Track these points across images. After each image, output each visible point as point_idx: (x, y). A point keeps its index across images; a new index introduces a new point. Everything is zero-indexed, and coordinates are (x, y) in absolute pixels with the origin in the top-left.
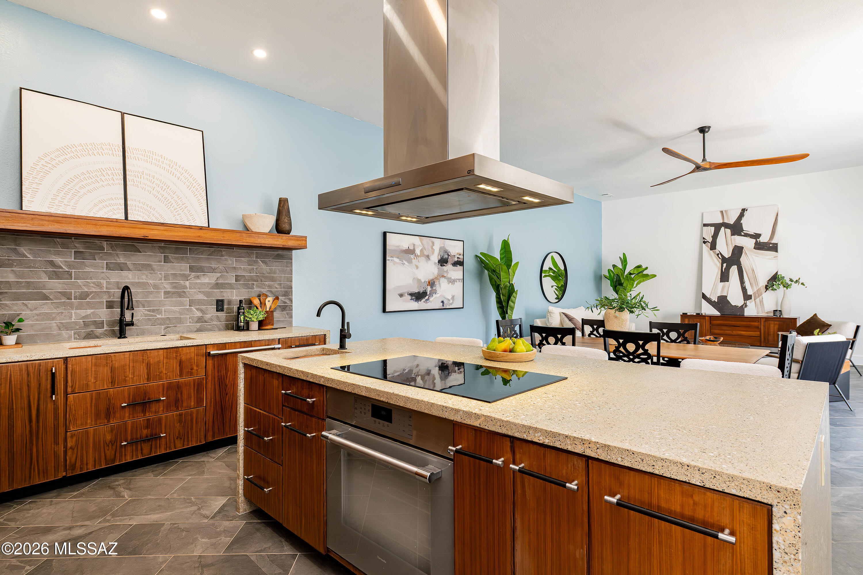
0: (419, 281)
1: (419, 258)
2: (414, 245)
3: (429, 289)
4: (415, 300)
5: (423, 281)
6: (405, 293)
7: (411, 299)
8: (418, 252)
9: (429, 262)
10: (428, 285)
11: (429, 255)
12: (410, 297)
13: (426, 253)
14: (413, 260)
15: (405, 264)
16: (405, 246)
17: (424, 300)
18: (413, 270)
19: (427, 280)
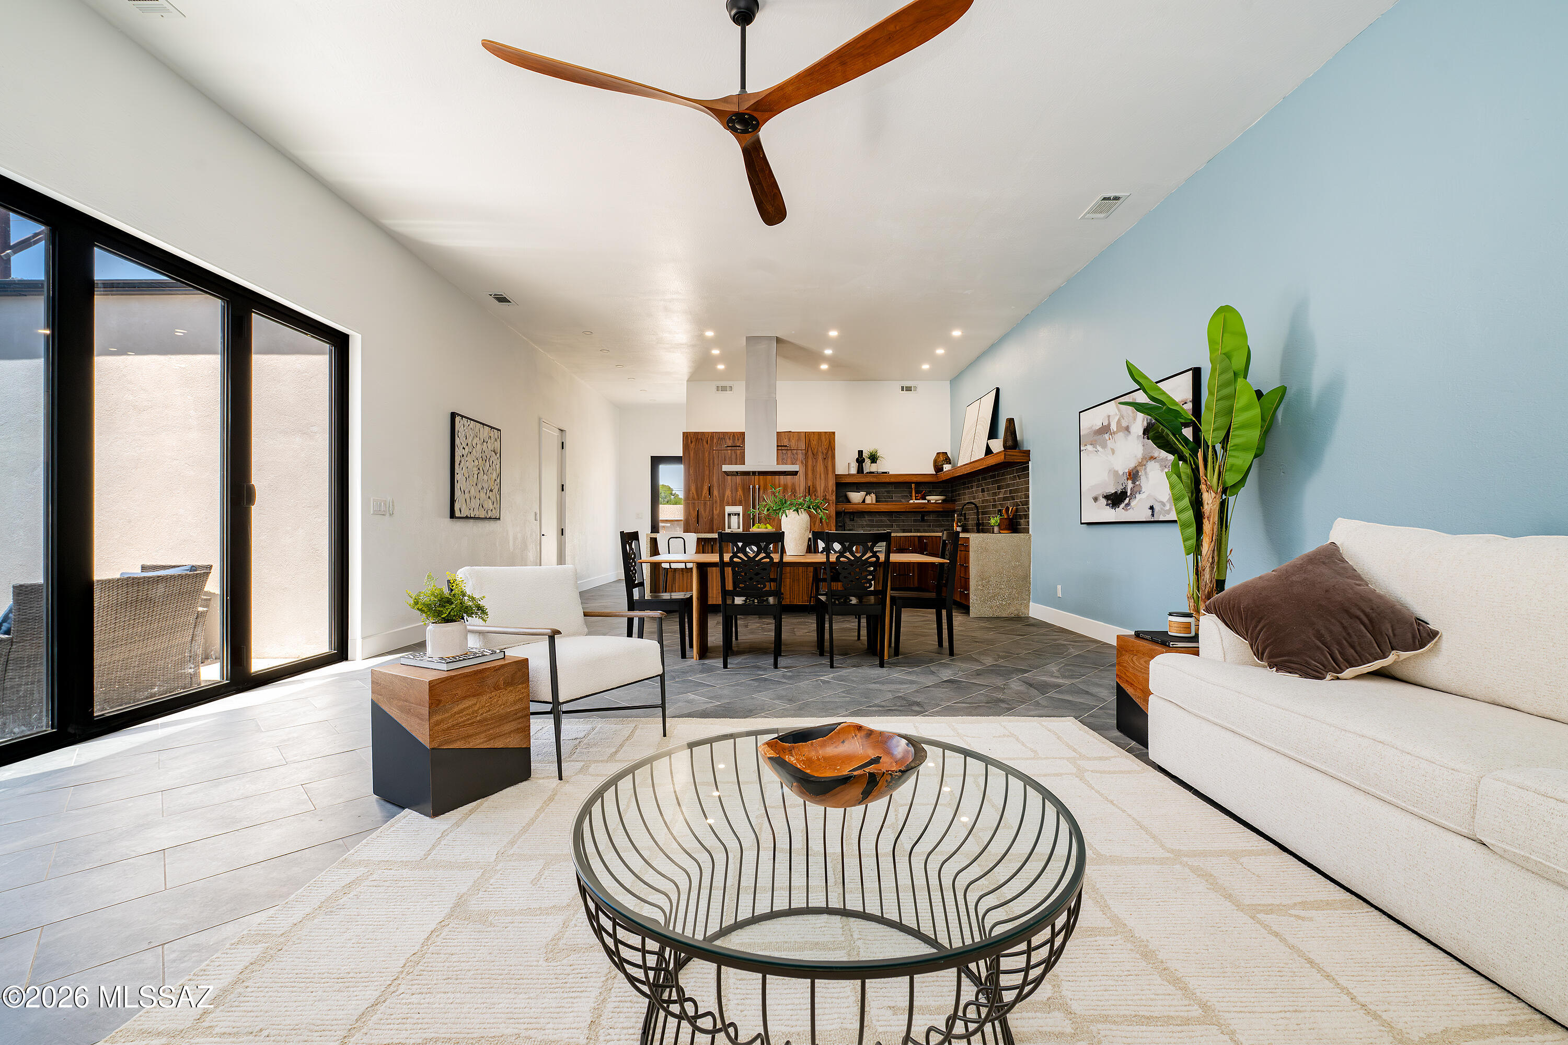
0: (1116, 473)
1: (1116, 436)
2: (1108, 417)
3: (1130, 485)
4: (1111, 505)
5: (1121, 473)
6: (1099, 495)
7: (1107, 505)
8: (1114, 427)
9: (1130, 438)
10: (1128, 479)
11: (1130, 426)
12: (1104, 501)
13: (1124, 424)
14: (1108, 442)
15: (1099, 451)
16: (1098, 425)
17: (1122, 505)
18: (1108, 457)
19: (1127, 471)
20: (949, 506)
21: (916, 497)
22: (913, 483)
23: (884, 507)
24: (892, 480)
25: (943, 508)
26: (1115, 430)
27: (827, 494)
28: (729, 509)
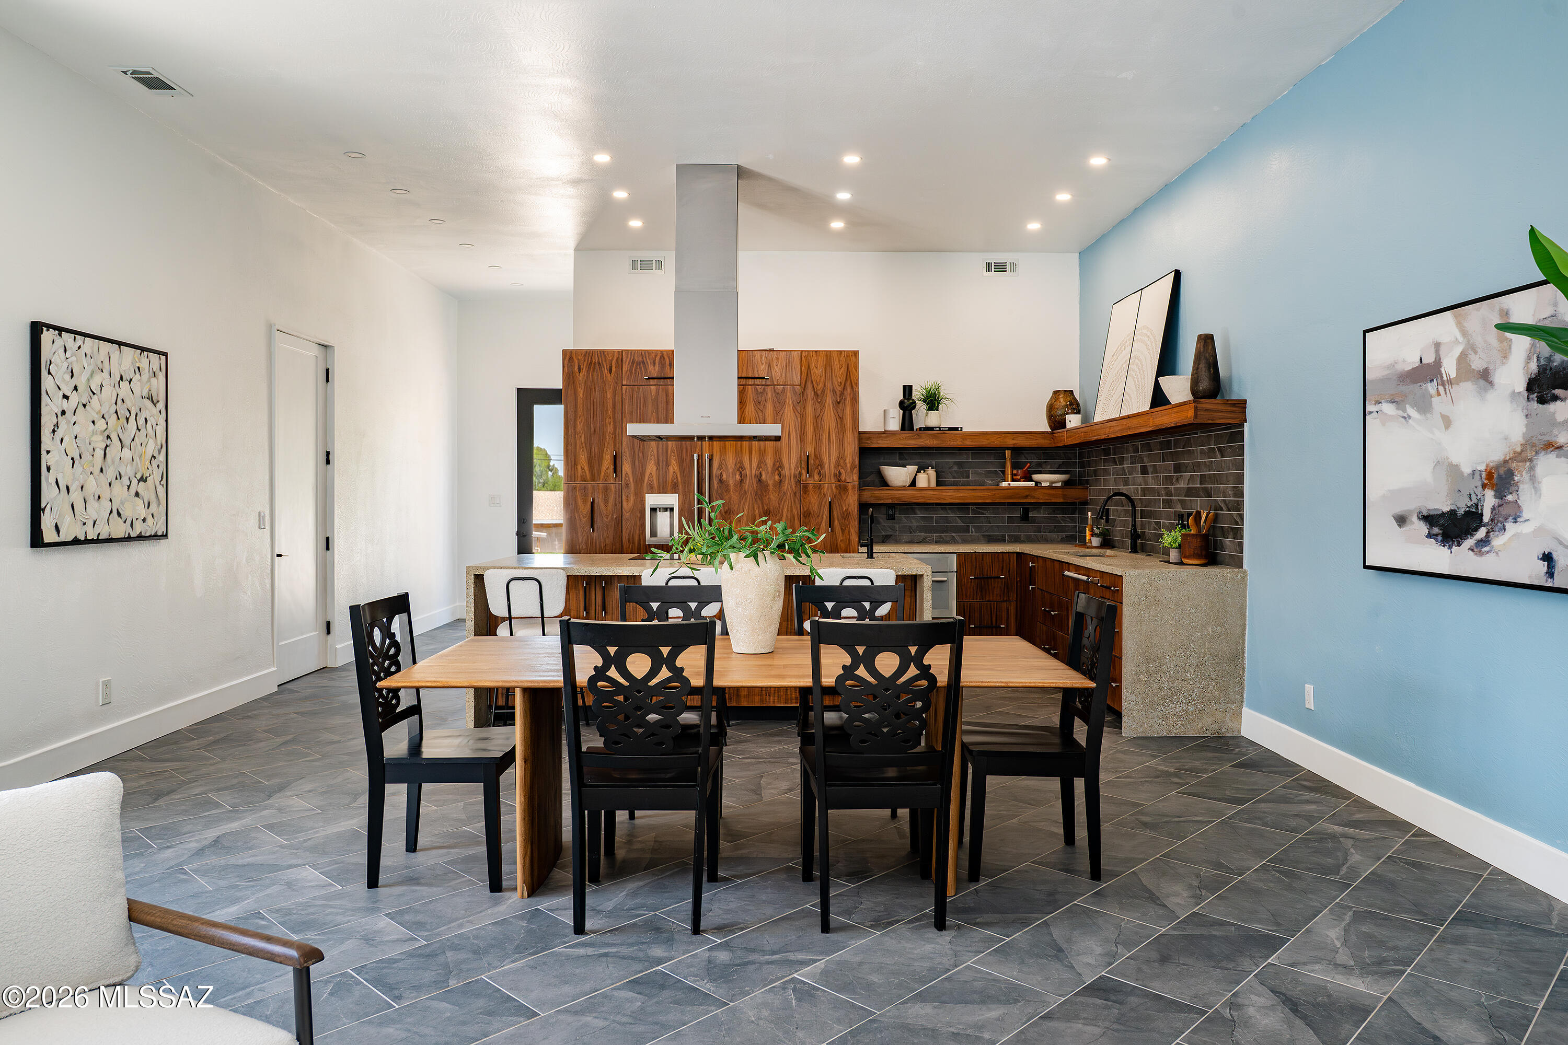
0: (1453, 470)
1: (1455, 390)
2: (1437, 345)
3: (1489, 500)
4: (1440, 538)
5: (1467, 470)
6: (1411, 512)
7: (1429, 536)
8: (1449, 368)
9: (1491, 395)
10: (1484, 486)
11: (1491, 367)
12: (1423, 528)
13: (1477, 363)
14: (1435, 400)
15: (1410, 417)
16: (1410, 360)
17: (1469, 542)
18: (1433, 433)
19: (1482, 467)
20: (1074, 494)
21: (1013, 475)
22: (1008, 448)
23: (950, 495)
24: (968, 443)
25: (1064, 496)
26: (1453, 375)
27: (842, 471)
28: (652, 500)
